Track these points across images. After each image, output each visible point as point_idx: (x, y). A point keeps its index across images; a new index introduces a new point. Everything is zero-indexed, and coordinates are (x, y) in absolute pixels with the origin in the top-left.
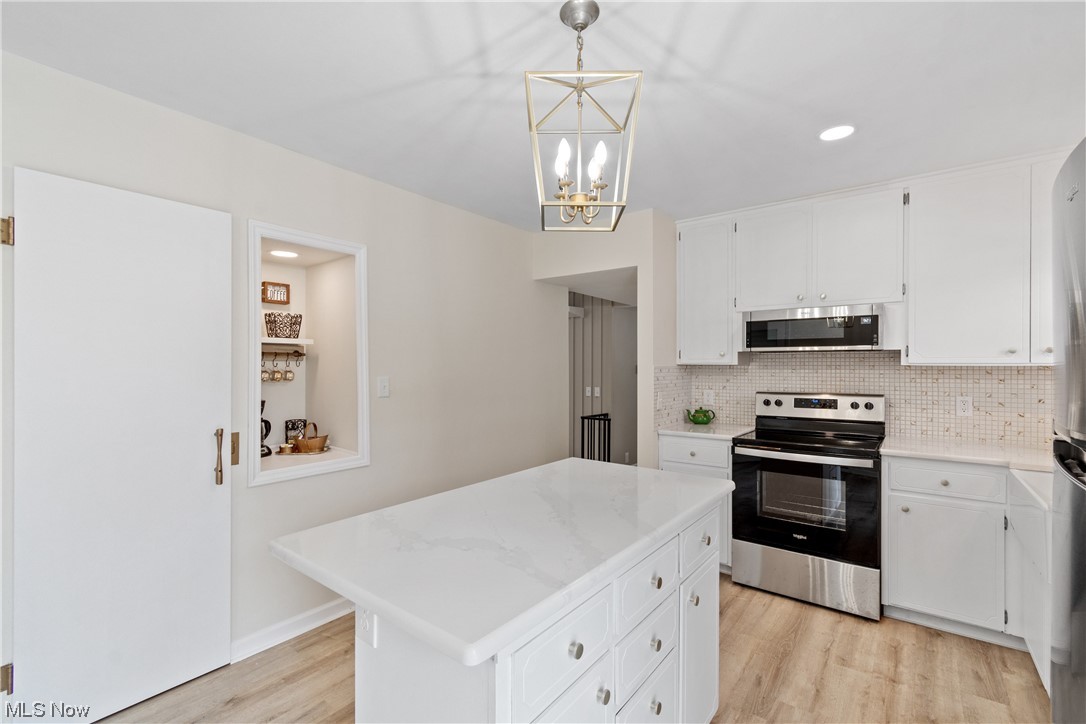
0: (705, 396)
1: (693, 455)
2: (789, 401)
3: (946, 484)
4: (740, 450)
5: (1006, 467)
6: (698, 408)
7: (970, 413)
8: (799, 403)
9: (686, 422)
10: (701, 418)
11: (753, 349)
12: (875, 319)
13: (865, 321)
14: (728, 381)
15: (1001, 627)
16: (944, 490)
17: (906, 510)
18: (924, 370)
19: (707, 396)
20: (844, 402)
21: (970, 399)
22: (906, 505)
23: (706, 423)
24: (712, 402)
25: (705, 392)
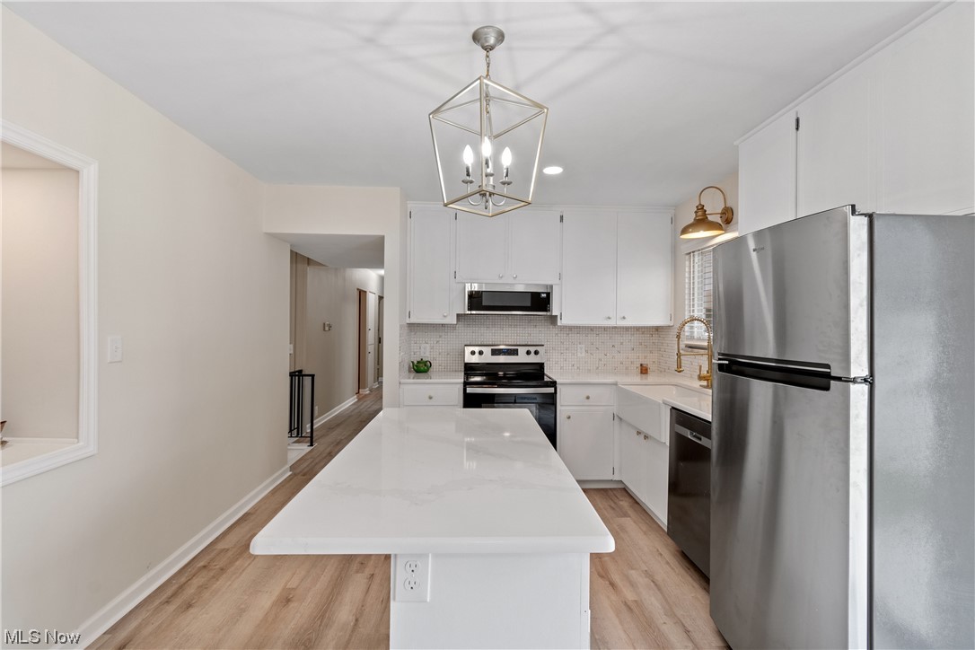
0: (422, 350)
1: (431, 398)
2: (487, 350)
3: (588, 398)
4: (469, 390)
5: (616, 384)
6: (419, 360)
7: (583, 355)
8: (495, 352)
9: (410, 371)
10: (422, 367)
11: (474, 312)
12: (548, 294)
13: (544, 295)
14: (440, 337)
15: (610, 477)
16: (587, 402)
17: (569, 418)
18: (571, 328)
19: (426, 349)
20: (522, 351)
21: (583, 346)
22: (569, 414)
23: (426, 372)
24: (428, 354)
25: (423, 346)
